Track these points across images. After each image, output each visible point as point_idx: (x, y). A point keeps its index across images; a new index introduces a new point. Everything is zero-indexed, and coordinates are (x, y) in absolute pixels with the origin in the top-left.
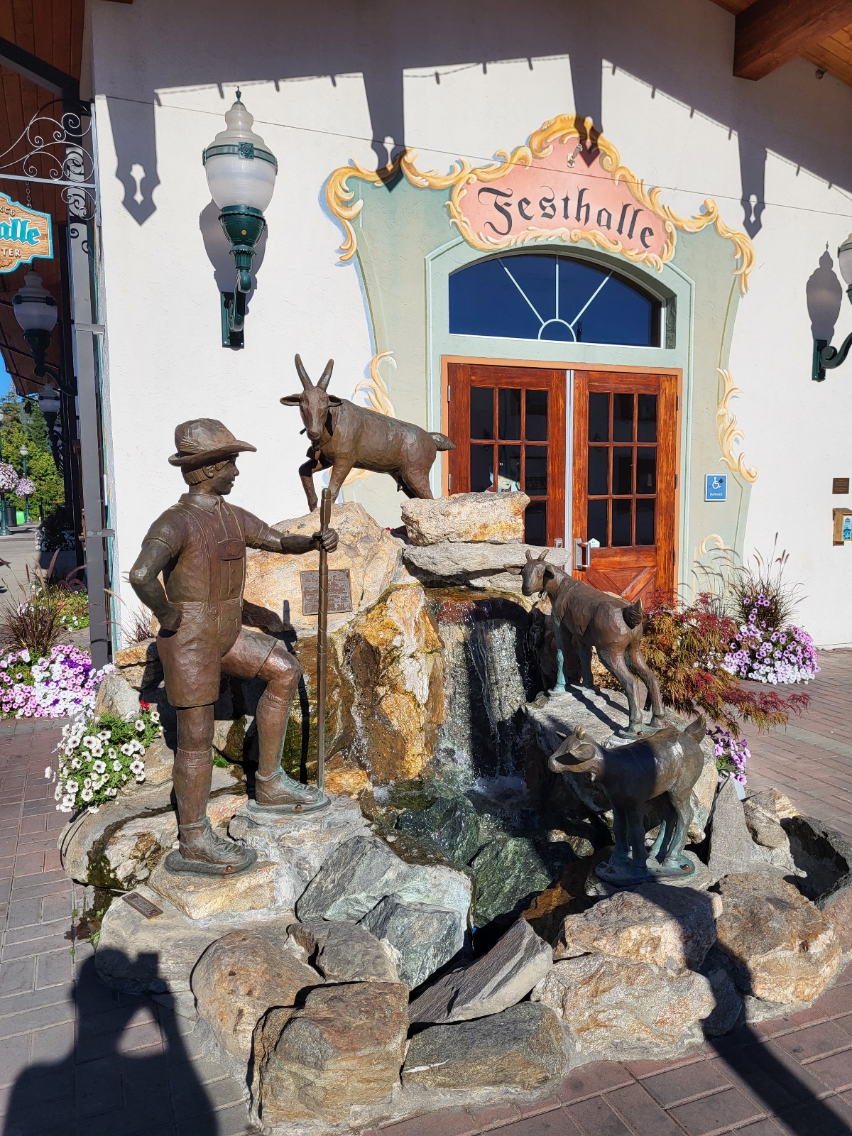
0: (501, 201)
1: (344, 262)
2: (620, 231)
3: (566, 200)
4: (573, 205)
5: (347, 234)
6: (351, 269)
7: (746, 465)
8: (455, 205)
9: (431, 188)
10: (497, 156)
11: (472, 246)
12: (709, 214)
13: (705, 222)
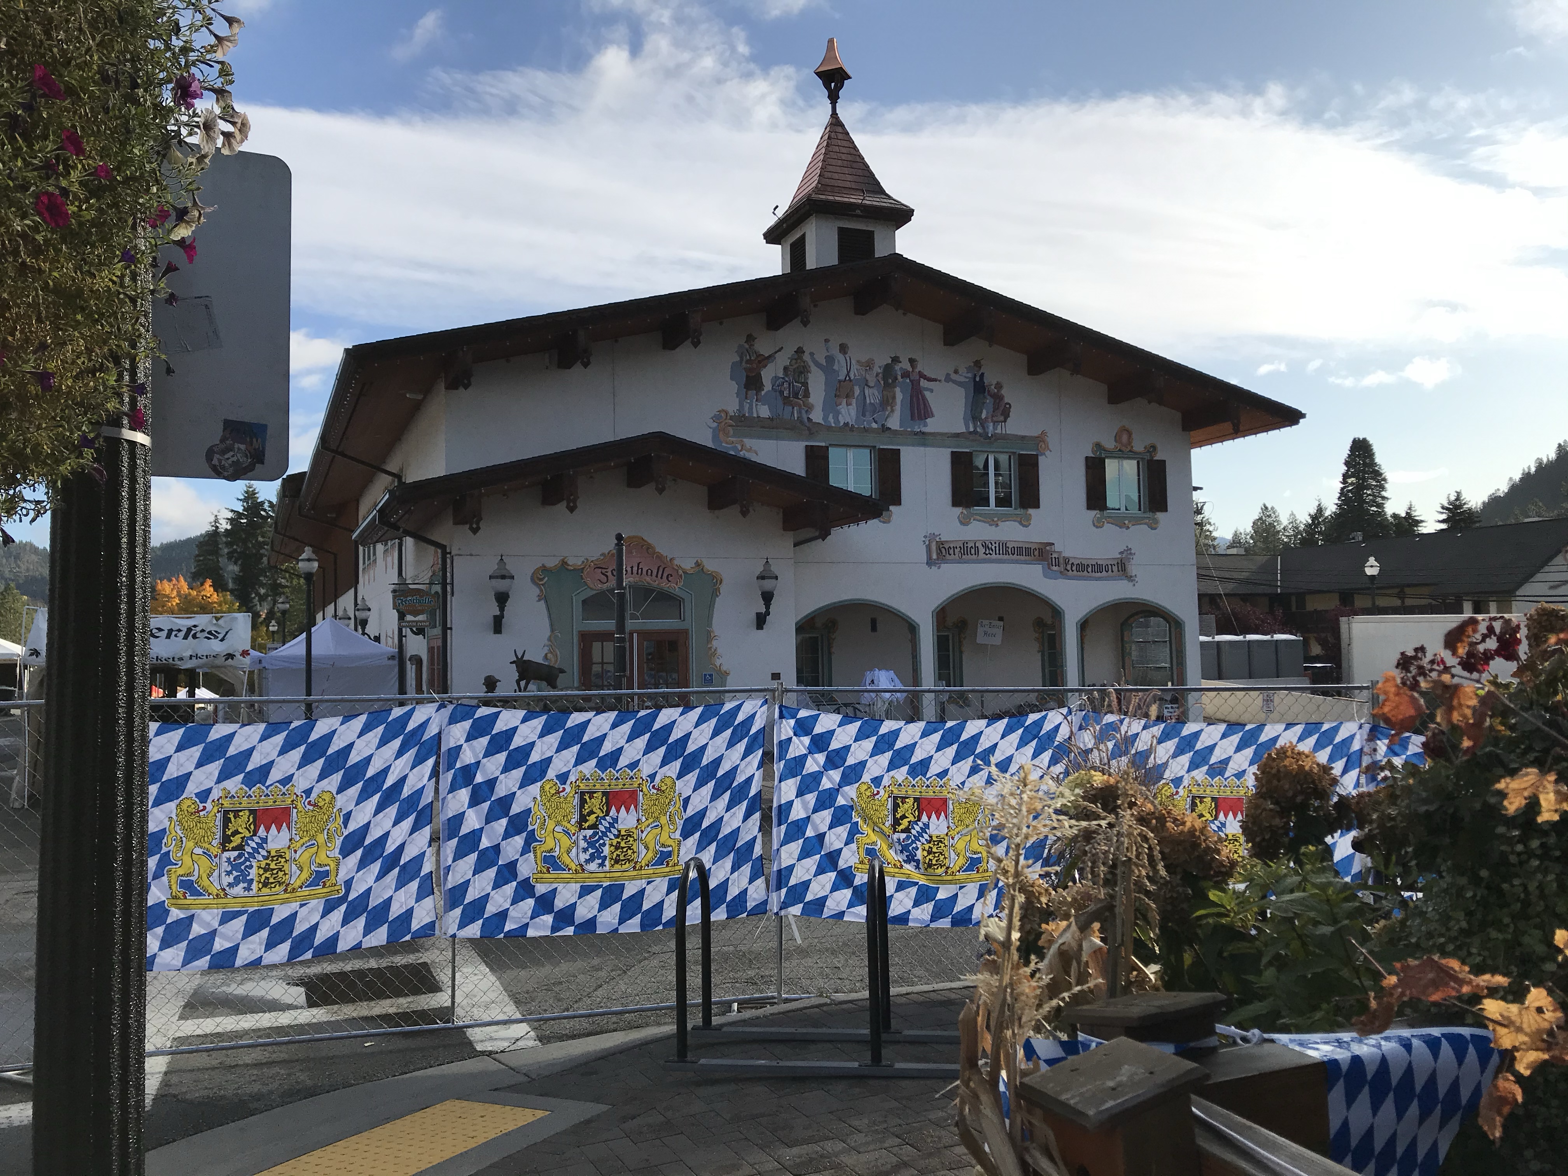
0: (604, 571)
1: (539, 600)
2: (657, 576)
3: (632, 568)
4: (635, 569)
5: (541, 591)
6: (543, 602)
7: (724, 668)
8: (584, 575)
9: (574, 570)
10: (602, 555)
11: (591, 589)
12: (699, 565)
13: (697, 569)
